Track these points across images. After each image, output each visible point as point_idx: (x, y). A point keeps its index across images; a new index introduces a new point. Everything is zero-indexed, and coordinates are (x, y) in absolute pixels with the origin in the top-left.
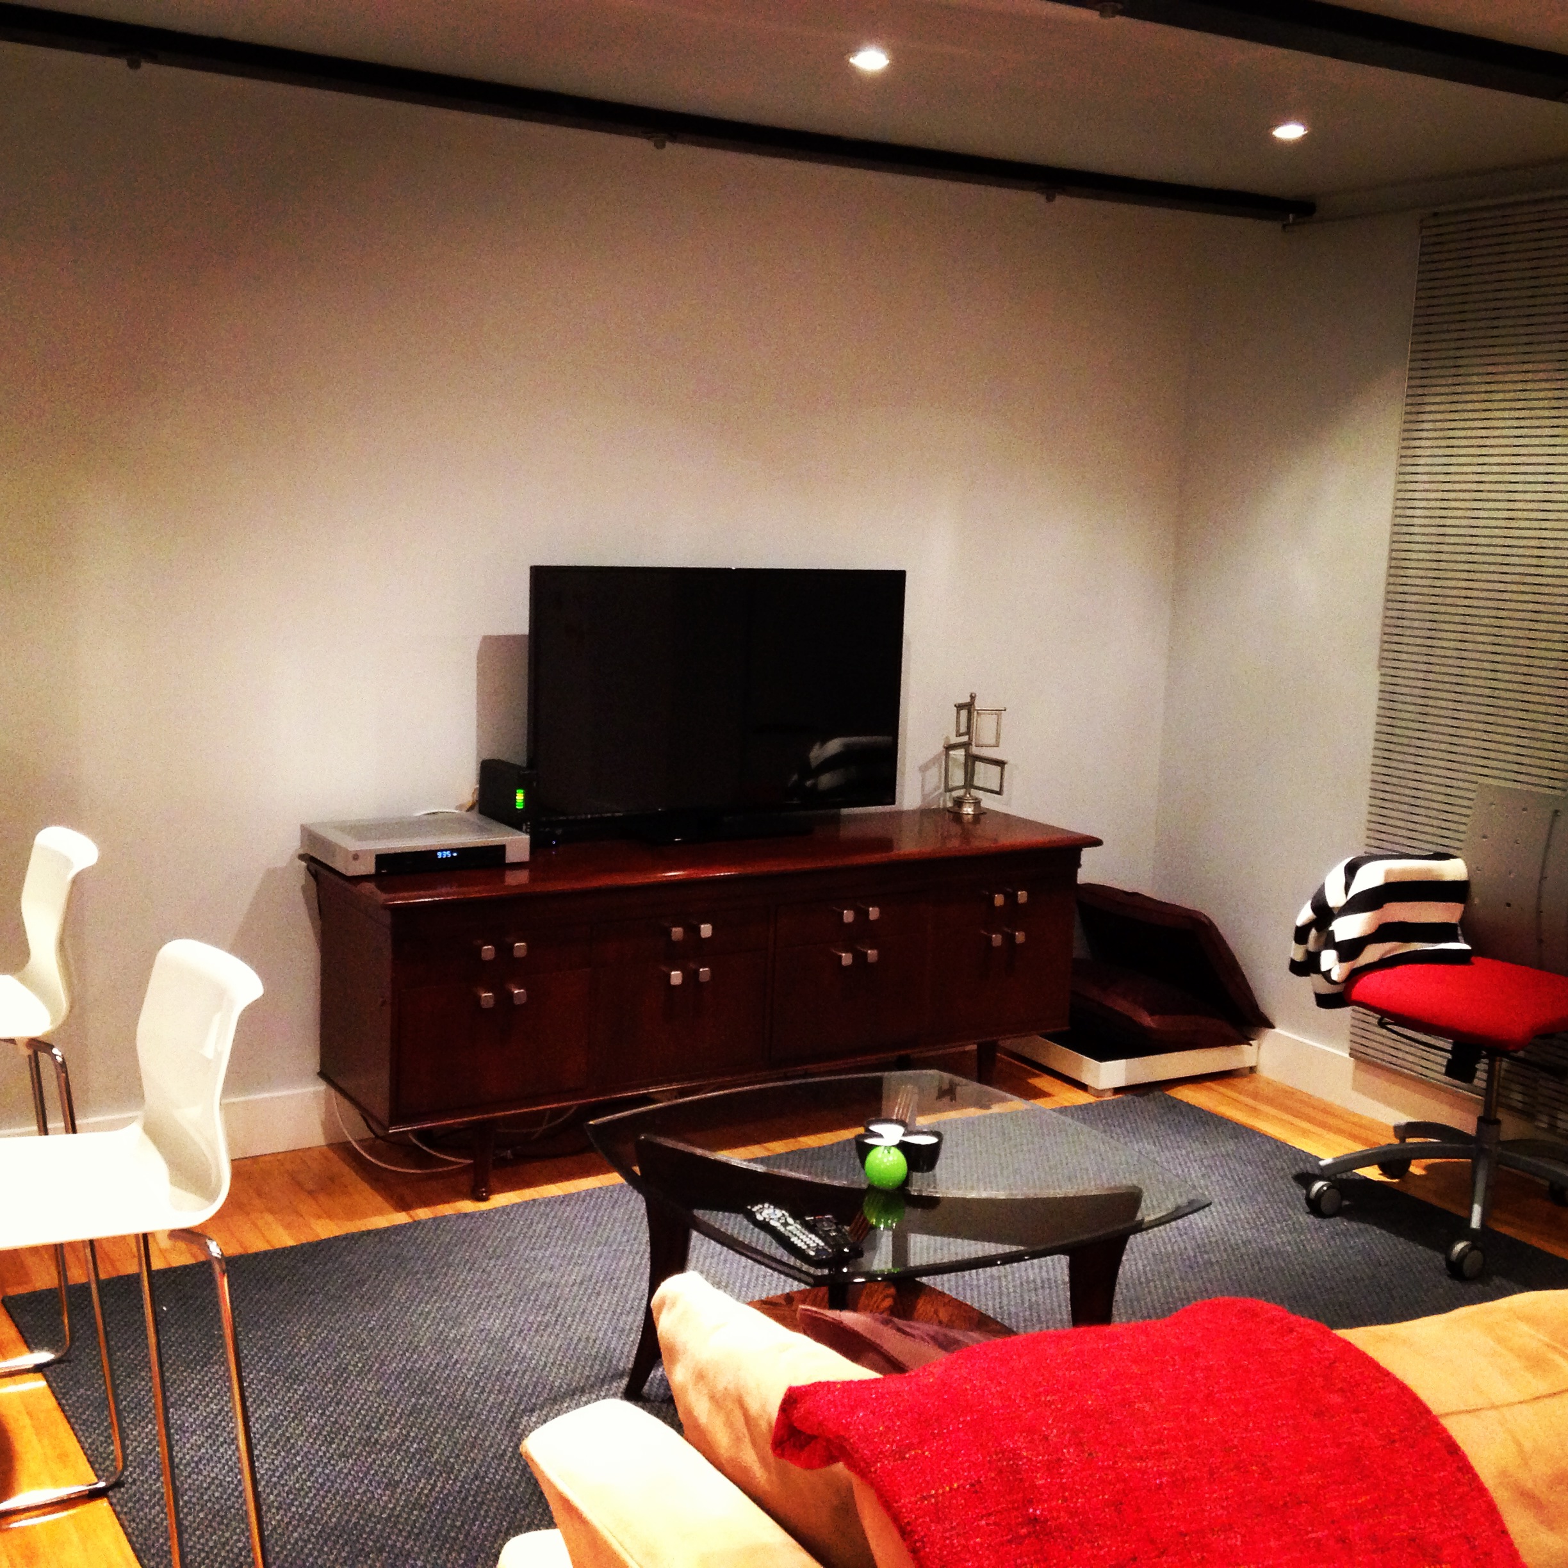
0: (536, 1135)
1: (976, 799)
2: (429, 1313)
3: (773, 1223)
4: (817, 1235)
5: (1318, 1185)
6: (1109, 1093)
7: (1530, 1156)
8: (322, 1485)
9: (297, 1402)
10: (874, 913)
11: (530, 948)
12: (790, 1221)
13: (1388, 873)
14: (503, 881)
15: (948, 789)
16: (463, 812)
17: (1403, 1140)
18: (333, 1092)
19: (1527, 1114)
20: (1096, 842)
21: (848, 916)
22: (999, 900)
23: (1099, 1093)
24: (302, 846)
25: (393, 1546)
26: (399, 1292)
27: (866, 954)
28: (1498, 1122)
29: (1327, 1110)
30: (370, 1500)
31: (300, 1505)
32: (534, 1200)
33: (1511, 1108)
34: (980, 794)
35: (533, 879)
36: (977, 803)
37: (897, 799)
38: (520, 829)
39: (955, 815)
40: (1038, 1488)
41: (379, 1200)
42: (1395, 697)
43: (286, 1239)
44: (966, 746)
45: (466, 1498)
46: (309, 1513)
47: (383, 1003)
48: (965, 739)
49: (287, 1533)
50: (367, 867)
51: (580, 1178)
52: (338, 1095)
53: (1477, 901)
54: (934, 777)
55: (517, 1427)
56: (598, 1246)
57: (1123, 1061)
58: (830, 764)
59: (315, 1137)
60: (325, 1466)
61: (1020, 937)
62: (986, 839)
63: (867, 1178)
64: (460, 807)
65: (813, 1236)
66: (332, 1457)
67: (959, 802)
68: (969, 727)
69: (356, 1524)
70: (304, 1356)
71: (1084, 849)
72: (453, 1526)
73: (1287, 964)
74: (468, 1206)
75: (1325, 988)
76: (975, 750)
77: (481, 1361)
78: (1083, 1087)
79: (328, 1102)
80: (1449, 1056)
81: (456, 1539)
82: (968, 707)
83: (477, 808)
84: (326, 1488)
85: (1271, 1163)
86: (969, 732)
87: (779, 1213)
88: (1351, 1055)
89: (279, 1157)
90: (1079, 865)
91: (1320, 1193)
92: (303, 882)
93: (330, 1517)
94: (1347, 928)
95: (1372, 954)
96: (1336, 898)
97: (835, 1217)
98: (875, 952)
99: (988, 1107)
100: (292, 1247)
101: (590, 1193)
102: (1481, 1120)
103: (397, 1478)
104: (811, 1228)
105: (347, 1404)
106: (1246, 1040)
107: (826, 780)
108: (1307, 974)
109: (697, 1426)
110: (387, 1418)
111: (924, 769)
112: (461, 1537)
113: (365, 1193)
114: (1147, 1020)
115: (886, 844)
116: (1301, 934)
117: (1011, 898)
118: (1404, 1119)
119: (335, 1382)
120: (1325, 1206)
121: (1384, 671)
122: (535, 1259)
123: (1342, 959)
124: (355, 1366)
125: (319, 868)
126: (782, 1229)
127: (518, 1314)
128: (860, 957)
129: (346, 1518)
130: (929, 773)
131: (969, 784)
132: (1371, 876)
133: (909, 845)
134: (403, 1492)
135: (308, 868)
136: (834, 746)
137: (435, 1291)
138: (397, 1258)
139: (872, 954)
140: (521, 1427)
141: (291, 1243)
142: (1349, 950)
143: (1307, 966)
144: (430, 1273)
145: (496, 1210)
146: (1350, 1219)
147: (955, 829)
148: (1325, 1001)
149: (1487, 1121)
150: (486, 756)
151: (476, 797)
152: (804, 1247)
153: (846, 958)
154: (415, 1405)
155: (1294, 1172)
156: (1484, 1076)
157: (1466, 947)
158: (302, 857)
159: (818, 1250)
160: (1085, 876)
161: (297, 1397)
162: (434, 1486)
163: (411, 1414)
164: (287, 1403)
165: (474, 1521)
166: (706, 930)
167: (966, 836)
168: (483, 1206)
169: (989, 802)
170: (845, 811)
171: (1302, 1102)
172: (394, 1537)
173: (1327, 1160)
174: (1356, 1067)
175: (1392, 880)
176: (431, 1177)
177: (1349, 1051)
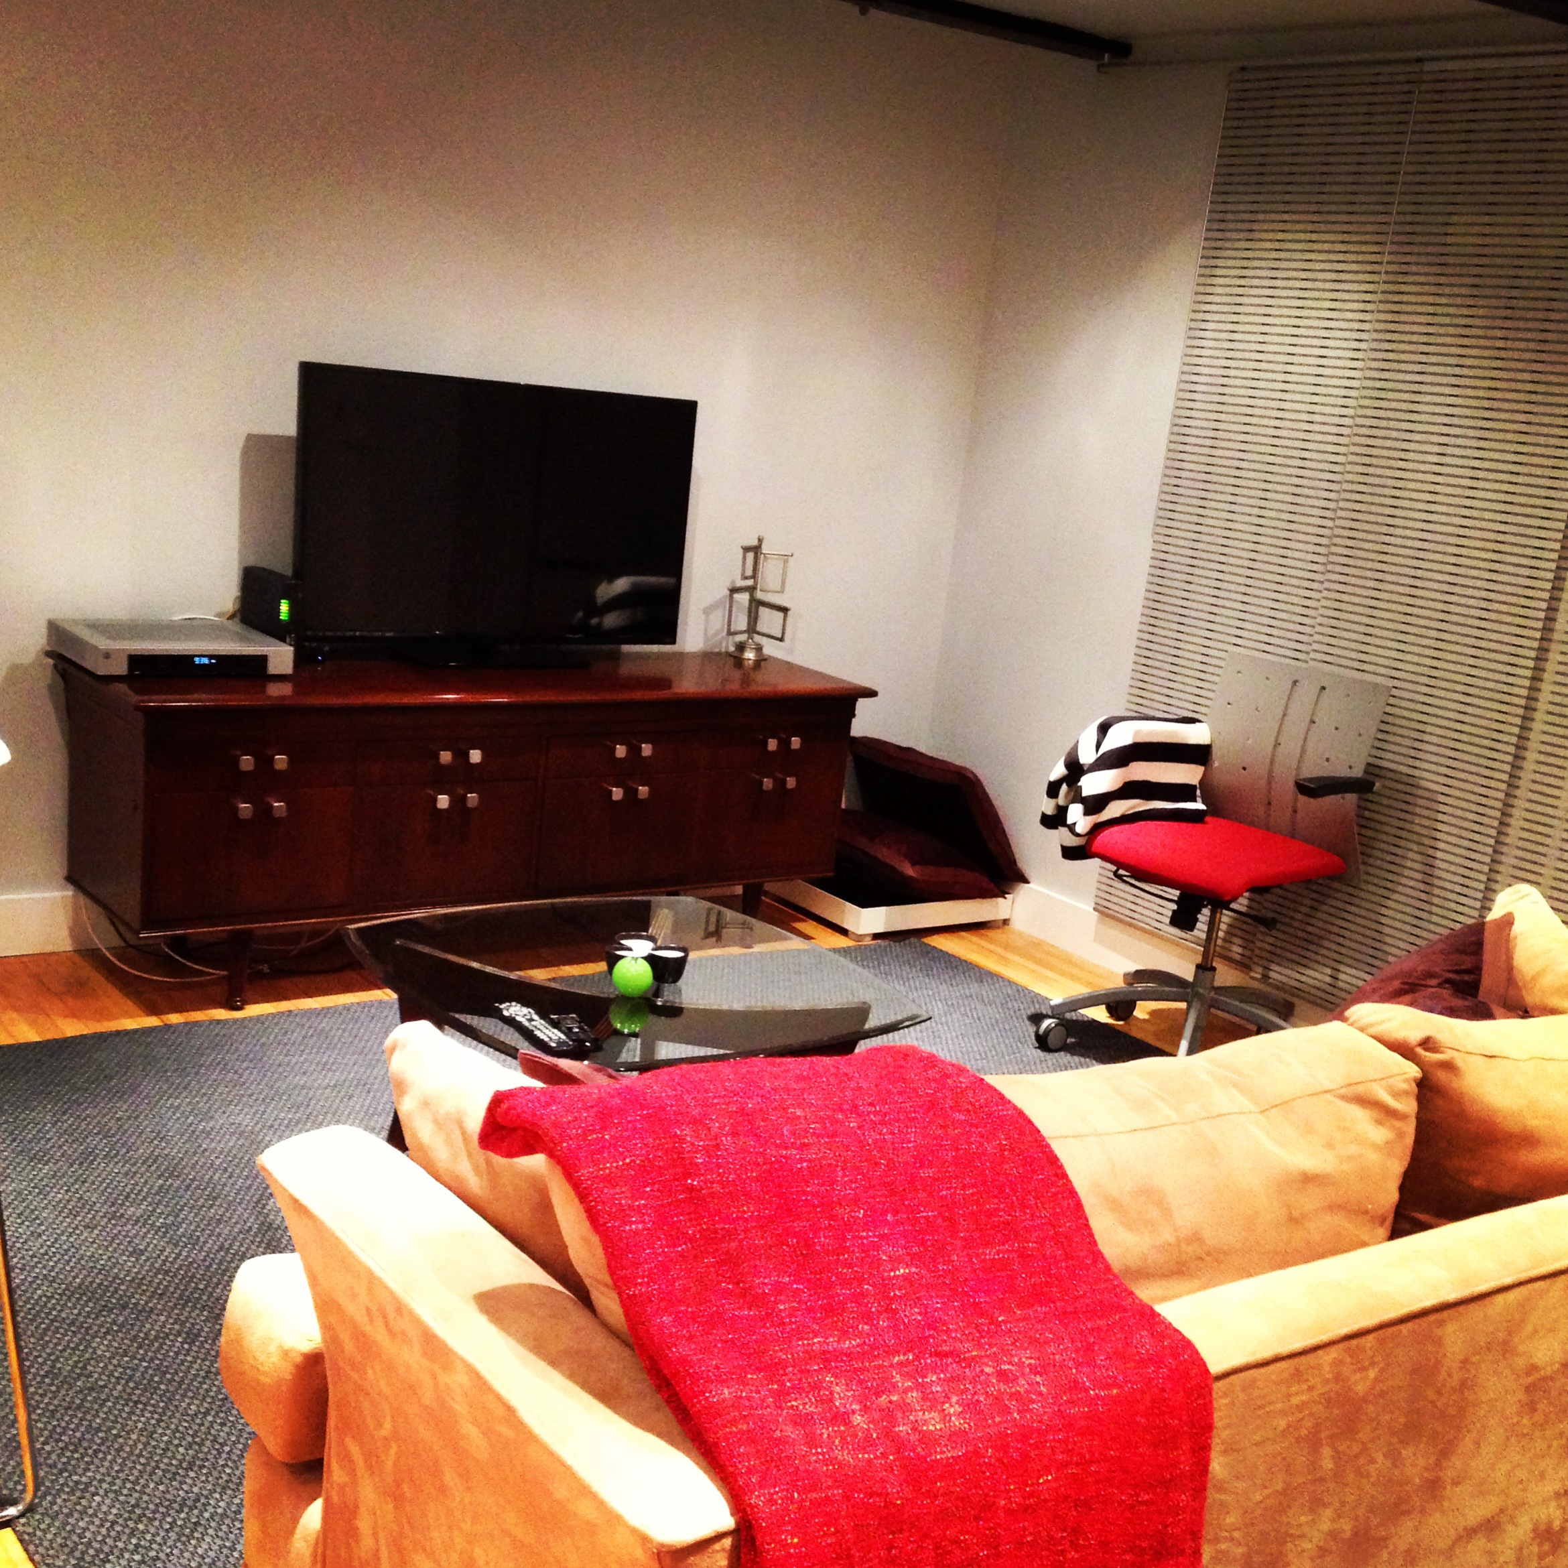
0: (294, 953)
1: (758, 644)
2: (178, 1107)
3: (518, 1018)
4: (560, 1030)
5: (1047, 1023)
6: (869, 938)
7: (1241, 1001)
8: (67, 1251)
9: (42, 1180)
10: (647, 750)
11: (291, 762)
12: (536, 1017)
13: (1137, 733)
14: (264, 690)
15: (730, 633)
16: (224, 620)
17: (1131, 984)
18: (82, 899)
19: (1244, 965)
20: (871, 694)
21: (621, 751)
22: (772, 745)
23: (860, 938)
24: (48, 643)
25: (136, 1304)
26: (146, 1087)
27: (637, 790)
28: (1214, 969)
29: (1068, 960)
30: (114, 1265)
31: (44, 1267)
32: (290, 1011)
33: (1228, 959)
34: (764, 641)
35: (297, 691)
36: (759, 649)
37: (678, 639)
38: (284, 641)
39: (737, 659)
40: (696, 1164)
41: (129, 1005)
42: (1165, 565)
43: (32, 1036)
44: (751, 590)
45: (211, 1265)
46: (53, 1274)
47: (135, 808)
48: (750, 582)
49: (30, 1290)
50: (120, 668)
51: (337, 993)
52: (88, 901)
53: (1216, 764)
54: (718, 621)
55: (264, 1207)
56: (353, 1054)
57: (883, 909)
58: (618, 602)
59: (63, 943)
60: (70, 1235)
61: (791, 782)
62: (767, 683)
63: (616, 989)
64: (219, 615)
65: (556, 1031)
66: (77, 1228)
67: (741, 647)
68: (755, 569)
69: (100, 1285)
70: (49, 1139)
71: (860, 700)
72: (196, 1288)
73: (1039, 818)
74: (221, 1014)
75: (1072, 841)
76: (759, 595)
77: (230, 1151)
78: (844, 932)
79: (76, 909)
80: (1175, 907)
81: (198, 1299)
82: (756, 550)
83: (238, 616)
84: (70, 1253)
85: (1010, 1005)
86: (754, 576)
87: (525, 1010)
88: (1095, 909)
89: (24, 959)
90: (854, 716)
91: (1048, 1031)
92: (49, 681)
93: (74, 1278)
94: (1094, 784)
95: (1116, 809)
96: (1087, 756)
97: (579, 1015)
98: (646, 788)
99: (750, 947)
100: (37, 1043)
101: (347, 1008)
102: (1198, 967)
103: (142, 1247)
104: (555, 1025)
105: (93, 1183)
106: (1002, 893)
107: (611, 620)
108: (1056, 828)
109: (421, 1147)
110: (133, 1196)
111: (707, 611)
112: (205, 1298)
113: (113, 996)
114: (910, 871)
115: (665, 683)
116: (1053, 790)
117: (784, 744)
118: (1133, 967)
119: (81, 1163)
120: (1052, 1040)
121: (1157, 538)
122: (288, 1064)
123: (1087, 812)
124: (103, 1150)
125: (66, 666)
126: (526, 1024)
127: (269, 1111)
128: (631, 793)
129: (89, 1279)
130: (711, 617)
131: (752, 629)
132: (1119, 737)
133: (688, 684)
134: (148, 1259)
135: (55, 666)
136: (622, 584)
137: (185, 1088)
138: (146, 1058)
139: (643, 790)
140: (268, 1207)
141: (37, 1039)
142: (1095, 804)
143: (1056, 820)
144: (183, 1072)
145: (251, 1019)
146: (1072, 1054)
147: (737, 675)
148: (1070, 853)
149: (1204, 968)
150: (251, 562)
151: (237, 607)
152: (546, 1039)
153: (617, 793)
154: (161, 1186)
155: (1029, 1013)
156: (1205, 928)
157: (1203, 807)
158: (49, 654)
159: (559, 1043)
160: (859, 728)
161: (41, 1175)
162: (179, 1254)
163: (157, 1193)
164: (32, 1180)
165: (217, 1285)
166: (476, 756)
167: (746, 680)
168: (238, 1015)
169: (771, 649)
170: (626, 648)
171: (1048, 953)
172: (137, 1296)
173: (1056, 1000)
174: (1099, 921)
175: (1140, 740)
176: (183, 986)
177: (1093, 905)
